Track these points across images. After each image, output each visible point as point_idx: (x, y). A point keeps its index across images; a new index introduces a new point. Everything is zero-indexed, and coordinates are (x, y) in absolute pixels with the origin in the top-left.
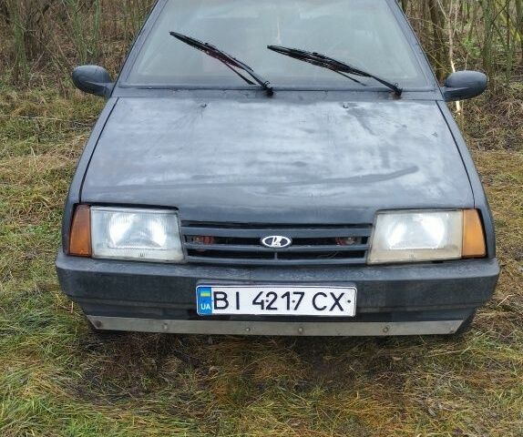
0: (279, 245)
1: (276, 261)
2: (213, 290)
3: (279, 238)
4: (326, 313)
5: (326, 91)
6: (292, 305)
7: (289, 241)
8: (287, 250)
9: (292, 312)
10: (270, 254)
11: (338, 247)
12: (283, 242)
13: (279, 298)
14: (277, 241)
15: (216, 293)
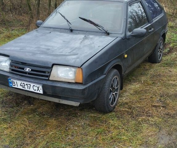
0: (28, 71)
1: (27, 75)
2: (12, 80)
3: (28, 69)
4: (36, 91)
5: (87, 31)
6: (29, 88)
7: (30, 70)
8: (29, 72)
9: (29, 90)
10: (26, 73)
11: (42, 74)
12: (29, 70)
13: (26, 85)
14: (28, 70)
15: (12, 81)
